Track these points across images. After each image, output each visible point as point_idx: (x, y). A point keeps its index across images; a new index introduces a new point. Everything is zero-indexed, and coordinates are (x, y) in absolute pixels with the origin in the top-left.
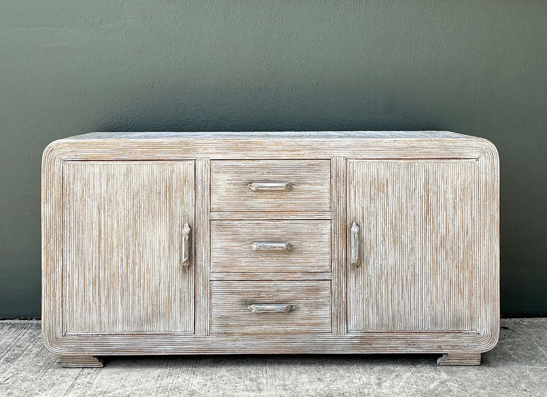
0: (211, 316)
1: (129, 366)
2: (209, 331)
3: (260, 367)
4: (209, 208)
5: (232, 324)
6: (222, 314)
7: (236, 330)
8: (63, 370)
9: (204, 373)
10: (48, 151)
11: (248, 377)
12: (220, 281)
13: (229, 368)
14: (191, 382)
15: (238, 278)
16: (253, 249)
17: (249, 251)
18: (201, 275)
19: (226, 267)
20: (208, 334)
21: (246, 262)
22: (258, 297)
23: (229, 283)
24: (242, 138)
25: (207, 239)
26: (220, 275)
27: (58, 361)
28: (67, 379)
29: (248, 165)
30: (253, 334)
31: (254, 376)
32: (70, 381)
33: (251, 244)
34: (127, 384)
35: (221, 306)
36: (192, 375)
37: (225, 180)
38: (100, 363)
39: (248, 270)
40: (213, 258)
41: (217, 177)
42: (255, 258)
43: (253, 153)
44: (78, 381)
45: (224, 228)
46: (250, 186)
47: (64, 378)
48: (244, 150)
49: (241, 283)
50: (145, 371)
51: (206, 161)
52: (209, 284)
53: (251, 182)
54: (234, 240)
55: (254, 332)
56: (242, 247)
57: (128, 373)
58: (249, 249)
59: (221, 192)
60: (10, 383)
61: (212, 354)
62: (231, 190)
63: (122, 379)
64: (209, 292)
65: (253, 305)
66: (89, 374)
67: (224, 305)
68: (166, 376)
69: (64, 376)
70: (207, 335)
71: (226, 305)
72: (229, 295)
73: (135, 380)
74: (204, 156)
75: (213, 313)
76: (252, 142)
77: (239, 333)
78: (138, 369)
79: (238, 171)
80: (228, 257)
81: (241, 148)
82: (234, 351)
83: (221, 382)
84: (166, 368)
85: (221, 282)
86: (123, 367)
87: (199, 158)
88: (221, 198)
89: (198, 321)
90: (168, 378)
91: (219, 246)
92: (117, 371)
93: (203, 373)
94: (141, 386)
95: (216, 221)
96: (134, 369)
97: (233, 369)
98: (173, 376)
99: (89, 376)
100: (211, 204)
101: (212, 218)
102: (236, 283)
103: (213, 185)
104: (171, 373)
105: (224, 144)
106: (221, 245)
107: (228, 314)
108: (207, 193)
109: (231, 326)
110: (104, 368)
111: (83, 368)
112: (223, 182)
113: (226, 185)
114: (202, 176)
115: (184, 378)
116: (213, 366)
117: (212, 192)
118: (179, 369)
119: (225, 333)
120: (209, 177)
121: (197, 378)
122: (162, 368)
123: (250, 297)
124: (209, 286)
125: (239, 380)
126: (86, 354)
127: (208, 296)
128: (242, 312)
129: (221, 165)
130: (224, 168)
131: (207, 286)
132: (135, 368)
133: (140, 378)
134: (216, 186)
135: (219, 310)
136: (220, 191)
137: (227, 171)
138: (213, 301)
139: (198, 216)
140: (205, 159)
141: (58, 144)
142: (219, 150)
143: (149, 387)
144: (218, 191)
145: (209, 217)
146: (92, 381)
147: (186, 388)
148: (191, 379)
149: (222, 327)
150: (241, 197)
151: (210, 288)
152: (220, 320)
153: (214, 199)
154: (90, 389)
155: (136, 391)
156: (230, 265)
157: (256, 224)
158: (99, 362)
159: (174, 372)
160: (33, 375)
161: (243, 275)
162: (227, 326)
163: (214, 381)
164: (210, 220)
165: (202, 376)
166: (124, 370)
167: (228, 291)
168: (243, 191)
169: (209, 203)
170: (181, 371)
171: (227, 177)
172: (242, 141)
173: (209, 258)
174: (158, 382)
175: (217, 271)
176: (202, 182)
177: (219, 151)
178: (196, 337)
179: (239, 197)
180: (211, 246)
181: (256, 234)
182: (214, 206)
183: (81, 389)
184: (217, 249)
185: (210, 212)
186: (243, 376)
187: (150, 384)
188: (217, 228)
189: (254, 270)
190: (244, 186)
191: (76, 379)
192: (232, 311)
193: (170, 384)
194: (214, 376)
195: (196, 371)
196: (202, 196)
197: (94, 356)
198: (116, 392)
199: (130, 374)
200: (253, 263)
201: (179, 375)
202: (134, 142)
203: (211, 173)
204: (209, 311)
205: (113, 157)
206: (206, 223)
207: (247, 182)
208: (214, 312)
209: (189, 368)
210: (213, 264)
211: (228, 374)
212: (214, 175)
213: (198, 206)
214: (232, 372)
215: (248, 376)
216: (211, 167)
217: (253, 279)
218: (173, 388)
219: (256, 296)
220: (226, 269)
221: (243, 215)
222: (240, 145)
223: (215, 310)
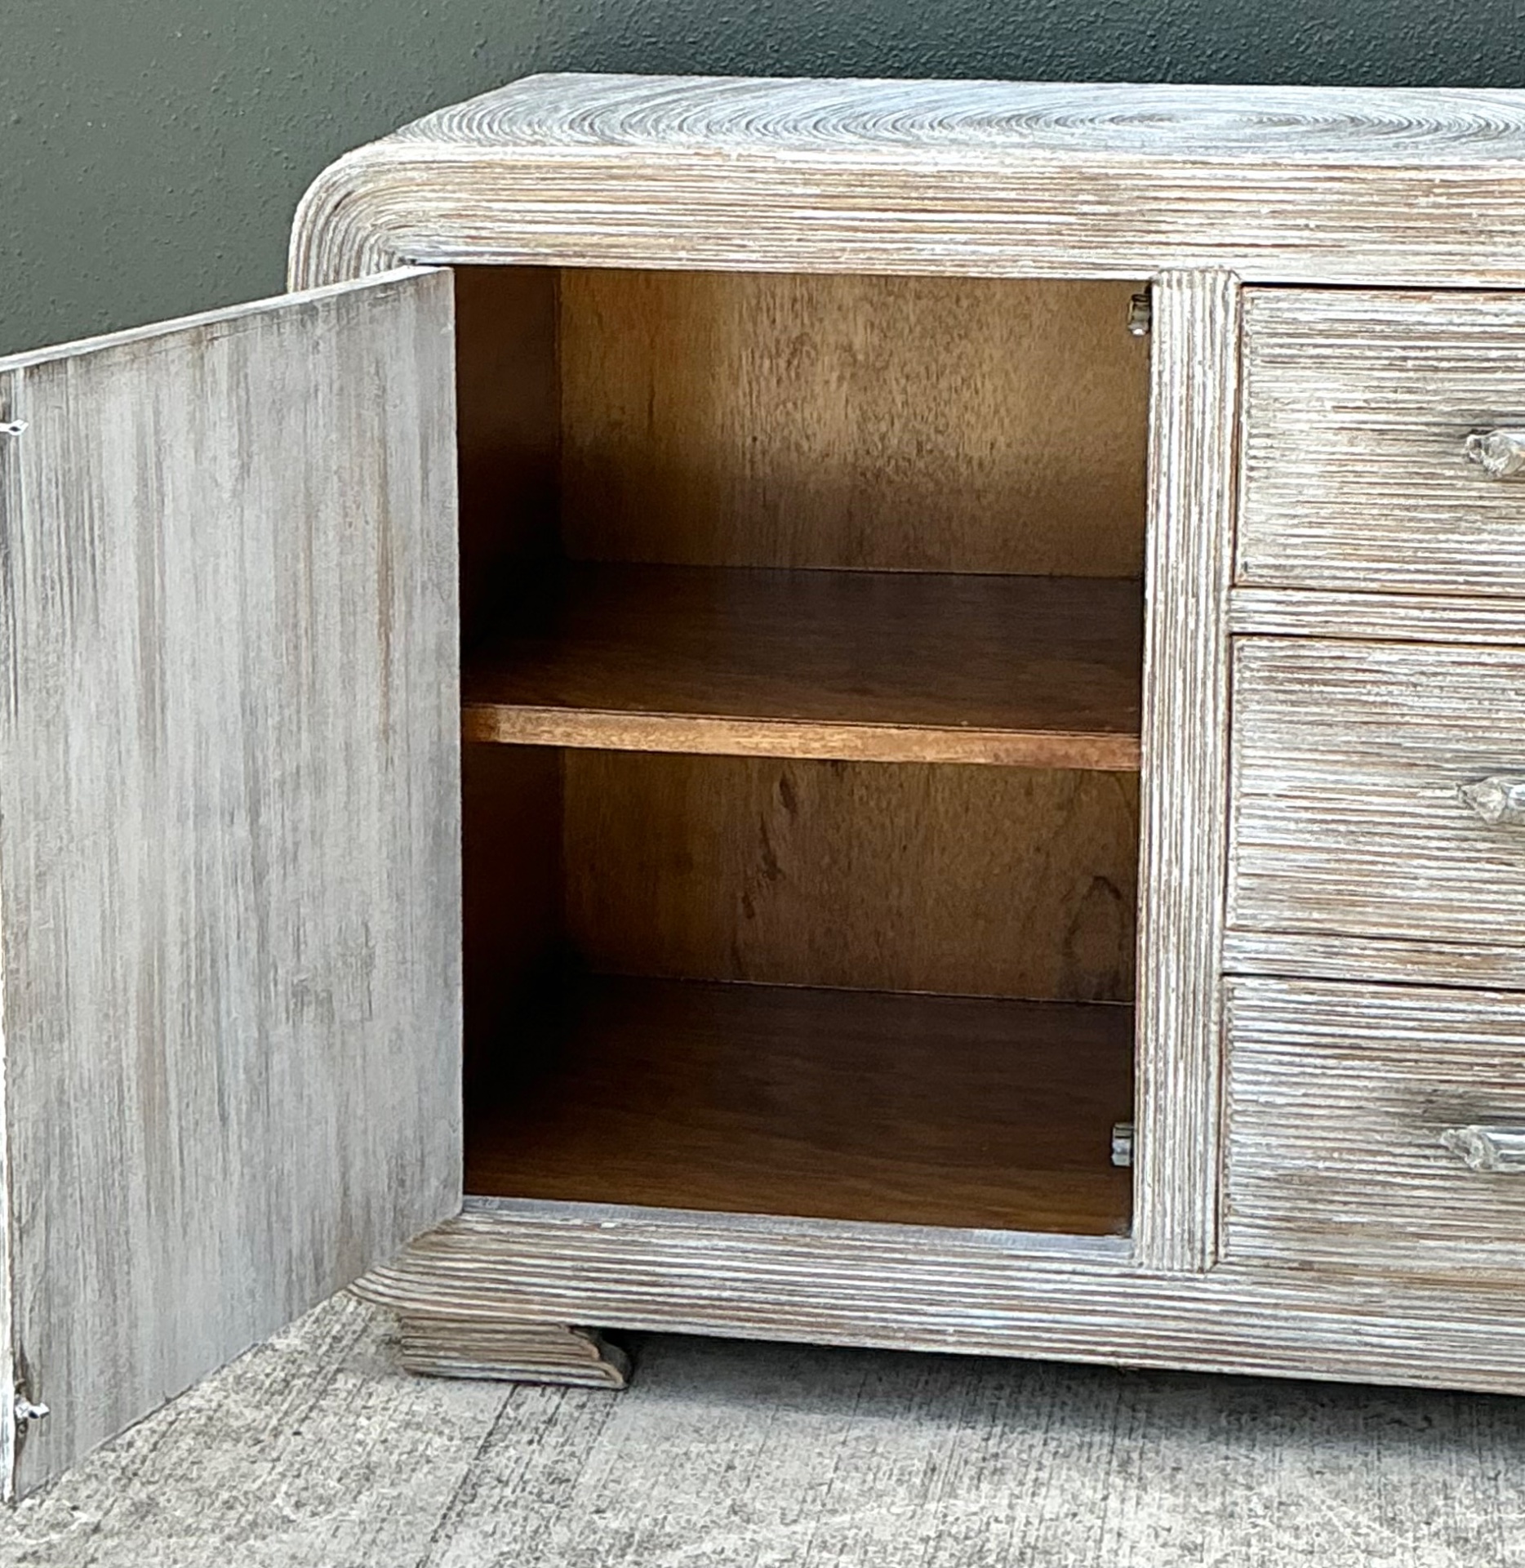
0: (1222, 1167)
1: (764, 1393)
2: (1210, 1248)
3: (1501, 1466)
4: (1227, 562)
5: (1344, 1218)
6: (1287, 1163)
7: (1370, 1256)
8: (409, 1385)
9: (1180, 1476)
10: (320, 208)
11: (1438, 1523)
12: (1280, 977)
13: (1320, 1456)
14: (1113, 1523)
15: (1394, 971)
16: (1486, 816)
17: (1458, 824)
18: (1173, 939)
19: (1320, 904)
20: (1208, 1264)
21: (1435, 883)
22: (1503, 1085)
23: (1332, 993)
24: (1436, 161)
25: (1210, 740)
26: (1279, 946)
27: (379, 1330)
28: (438, 1441)
29: (1468, 319)
30: (1470, 1284)
31: (1476, 1520)
32: (454, 1460)
33: (1472, 781)
34: (758, 1506)
35: (1281, 1116)
36: (1118, 1481)
37: (1328, 405)
38: (606, 1366)
39: (1449, 929)
40: (1243, 852)
41: (1279, 390)
42: (1489, 861)
43: (1500, 249)
44: (501, 1460)
45: (1311, 682)
46: (1478, 444)
47: (419, 1434)
48: (1446, 231)
49: (1406, 1001)
50: (856, 1433)
51: (1213, 291)
52: (1216, 995)
53: (1485, 420)
54: (1366, 756)
55: (1470, 1275)
56: (1414, 795)
57: (758, 1436)
58: (1454, 813)
59: (1300, 475)
60: (139, 1443)
61: (1226, 1369)
62: (1359, 467)
63: (730, 1467)
64: (1214, 1038)
65: (1474, 1128)
66: (551, 1422)
67: (1298, 1115)
68: (973, 1471)
69: (419, 1426)
70: (1201, 1270)
71: (1311, 1116)
72: (1331, 1062)
73: (804, 1483)
74: (1202, 263)
75: (1235, 1149)
76: (1500, 182)
77: (1386, 1271)
78: (816, 1419)
79: (1405, 359)
80: (1329, 850)
81: (1429, 217)
82: (1353, 1367)
83: (1287, 1538)
84: (968, 1420)
85: (1284, 986)
86: (734, 1396)
87: (1176, 275)
88: (1300, 510)
89: (1148, 1191)
90: (985, 1486)
91: (1280, 787)
92: (701, 1419)
93: (1176, 1469)
94: (837, 1520)
95: (1265, 642)
96: (793, 1416)
97: (1344, 1461)
98: (1009, 1477)
99: (552, 1438)
100: (1241, 541)
101: (1239, 620)
102: (1375, 995)
103: (1251, 436)
104: (996, 1456)
105: (1330, 191)
106: (1289, 779)
107: (1321, 1165)
108: (1216, 478)
109: (1343, 1229)
110: (632, 1393)
111: (517, 1383)
112: (1314, 416)
113: (1330, 436)
114: (1190, 378)
115: (1074, 1497)
116: (1231, 1434)
117: (1244, 473)
118: (1039, 1436)
119: (1306, 1266)
120: (1232, 384)
121: (1146, 1499)
122: (943, 1423)
123: (1458, 1080)
124: (1215, 1006)
125: (1386, 1533)
126: (532, 1312)
127: (1206, 1059)
128: (1404, 1160)
129: (1302, 316)
130: (1321, 333)
131: (1206, 1002)
132: (797, 1408)
133: (830, 1475)
134: (1269, 442)
135: (1274, 1141)
136: (1293, 468)
137: (1338, 352)
138: (1236, 1086)
139: (1161, 608)
140: (1209, 277)
141: (376, 170)
142: (1297, 227)
143: (883, 1534)
144: (1282, 467)
145: (1223, 617)
146: (570, 1466)
147: (1090, 1555)
148: (1113, 1503)
149: (1287, 1234)
150: (1416, 508)
151: (1221, 1015)
152: (1278, 1193)
153: (1258, 512)
154: (565, 1513)
155: (814, 1552)
156: (1339, 892)
157: (1503, 671)
158: (602, 1358)
159: (1014, 1451)
160: (258, 1407)
161: (1415, 957)
162: (1320, 1228)
163: (1242, 1529)
164: (1232, 635)
165: (1172, 1491)
166: (737, 1414)
167: (1324, 1040)
168: (1433, 475)
169: (1228, 535)
170: (1053, 1445)
171: (1330, 387)
172: (1438, 176)
173: (1217, 851)
174: (931, 1506)
175: (1269, 924)
176: (1189, 412)
177: (1292, 237)
178: (1140, 1272)
179: (1407, 508)
180: (1234, 780)
181: (1502, 730)
182: (1256, 557)
183: (518, 1513)
184: (1265, 802)
185: (1233, 586)
186: (1405, 1512)
187: (884, 1511)
188: (1270, 680)
189: (1484, 931)
190: (1436, 448)
191: (484, 1449)
192: (1351, 1151)
193: (994, 1526)
194: (1239, 1493)
195: (1135, 1456)
196: (1187, 494)
197: (574, 1328)
198: (707, 1547)
199: (771, 1443)
200: (1480, 891)
201: (1044, 1475)
202: (798, 171)
203: (1246, 362)
204: (1212, 1139)
205: (682, 254)
206: (1207, 653)
207: (1458, 421)
208: (1243, 1145)
209: (1097, 1438)
210: (1243, 882)
211: (1318, 1494)
212: (1262, 378)
213: (1162, 551)
214: (1342, 1482)
215: (1435, 1512)
216: (1247, 327)
217: (1476, 983)
218: (1014, 1552)
219: (1492, 1076)
220: (1316, 915)
221: (1427, 614)
222: (1423, 201)
223: (1245, 1139)
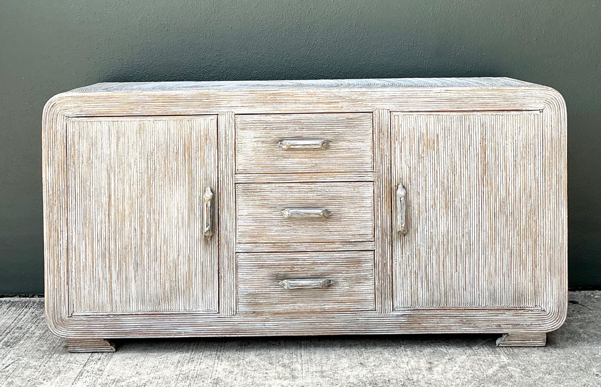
0: (237, 293)
1: (145, 350)
2: (235, 310)
3: (293, 351)
4: (234, 169)
5: (261, 302)
6: (249, 291)
7: (266, 309)
8: (69, 355)
9: (230, 359)
10: (49, 107)
11: (280, 363)
12: (247, 252)
13: (258, 352)
14: (215, 369)
15: (268, 250)
16: (285, 217)
17: (280, 219)
18: (226, 246)
19: (254, 237)
20: (235, 314)
21: (276, 231)
22: (291, 271)
23: (257, 255)
24: (271, 89)
25: (232, 205)
26: (248, 246)
27: (64, 345)
28: (75, 365)
29: (278, 119)
30: (286, 313)
31: (288, 362)
32: (78, 368)
33: (283, 210)
34: (142, 372)
35: (248, 281)
36: (217, 361)
37: (252, 137)
38: (111, 347)
39: (280, 240)
40: (239, 227)
41: (243, 135)
42: (287, 226)
43: (284, 106)
44: (87, 368)
45: (251, 192)
46: (281, 143)
47: (71, 364)
48: (273, 103)
49: (272, 255)
50: (164, 356)
51: (230, 116)
52: (235, 257)
53: (282, 139)
54: (263, 206)
55: (286, 311)
56: (272, 214)
57: (143, 359)
58: (280, 217)
59: (248, 151)
60: (10, 370)
61: (239, 336)
62: (259, 149)
63: (137, 365)
64: (235, 266)
65: (285, 280)
66: (99, 359)
67: (251, 281)
68: (187, 361)
69: (71, 362)
70: (233, 315)
71: (254, 281)
72: (257, 269)
73: (152, 366)
74: (227, 110)
75: (239, 289)
76: (283, 93)
77: (269, 312)
78: (156, 354)
79: (267, 128)
80: (256, 226)
81: (270, 100)
82: (264, 333)
83: (250, 368)
84: (187, 352)
85: (248, 254)
86: (138, 351)
87: (222, 113)
88: (248, 158)
89: (222, 299)
90: (190, 364)
91: (246, 214)
92: (131, 356)
93: (229, 357)
94: (158, 373)
95: (242, 185)
96: (151, 354)
97: (263, 353)
98: (195, 362)
99: (100, 362)
100: (237, 165)
101: (237, 181)
102: (265, 255)
103: (238, 144)
104: (192, 358)
105: (251, 96)
106: (248, 212)
107: (256, 291)
108: (231, 152)
109: (261, 304)
110: (117, 352)
111: (92, 352)
112: (250, 139)
113: (253, 143)
114: (226, 133)
115: (208, 365)
116: (240, 350)
117: (237, 151)
118: (202, 353)
119: (254, 312)
120: (234, 134)
121: (222, 363)
122: (182, 353)
123: (282, 271)
124: (235, 259)
125: (270, 365)
126: (96, 337)
127: (233, 270)
128: (272, 288)
129: (247, 120)
130: (251, 123)
131: (233, 259)
132: (152, 352)
133: (158, 364)
134: (241, 145)
135: (247, 287)
136: (246, 150)
137: (254, 127)
138: (239, 276)
139: (221, 179)
140: (229, 113)
141: (61, 98)
142: (245, 103)
143: (168, 375)
144: (244, 149)
145: (234, 180)
146: (103, 368)
147: (210, 375)
148: (216, 365)
149: (250, 306)
150: (270, 156)
151: (236, 261)
152: (248, 297)
153: (240, 158)
154: (101, 377)
155: (153, 380)
156: (258, 234)
157: (288, 188)
158: (111, 345)
159: (196, 357)
160: (36, 361)
161: (273, 246)
162: (256, 304)
163: (241, 367)
164: (235, 184)
165: (228, 362)
166: (139, 354)
167: (256, 265)
168: (273, 150)
169: (234, 164)
170: (204, 355)
171: (252, 134)
172: (271, 92)
173: (234, 227)
174: (178, 369)
175: (245, 242)
176: (226, 140)
177: (244, 105)
178: (221, 316)
179: (268, 157)
180: (237, 213)
181: (288, 199)
182: (240, 168)
183: (91, 378)
184: (243, 217)
185: (235, 174)
186: (274, 361)
187: (168, 371)
188: (243, 192)
189: (286, 240)
190: (273, 144)
191: (85, 366)
192: (262, 287)
193: (191, 371)
194: (241, 361)
195: (221, 355)
196: (226, 156)
197: (105, 339)
198: (131, 380)
199: (146, 360)
200: (285, 232)
201: (202, 361)
202: (147, 95)
203: (236, 129)
204: (235, 287)
205: (125, 113)
206: (231, 188)
207: (277, 139)
208: (241, 288)
209: (213, 353)
210: (240, 233)
211: (257, 359)
212: (240, 132)
213: (221, 168)
214: (262, 357)
215: (280, 361)
216: (236, 123)
217: (285, 251)
218: (195, 376)
219: (289, 270)
220: (254, 239)
221: (273, 177)
222: (269, 97)
223: (241, 286)
